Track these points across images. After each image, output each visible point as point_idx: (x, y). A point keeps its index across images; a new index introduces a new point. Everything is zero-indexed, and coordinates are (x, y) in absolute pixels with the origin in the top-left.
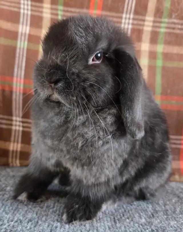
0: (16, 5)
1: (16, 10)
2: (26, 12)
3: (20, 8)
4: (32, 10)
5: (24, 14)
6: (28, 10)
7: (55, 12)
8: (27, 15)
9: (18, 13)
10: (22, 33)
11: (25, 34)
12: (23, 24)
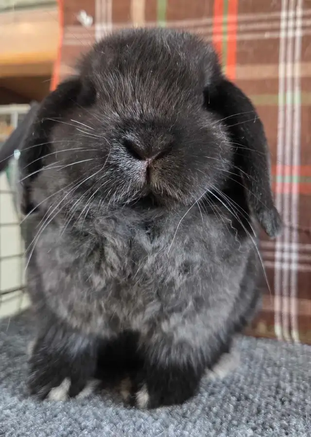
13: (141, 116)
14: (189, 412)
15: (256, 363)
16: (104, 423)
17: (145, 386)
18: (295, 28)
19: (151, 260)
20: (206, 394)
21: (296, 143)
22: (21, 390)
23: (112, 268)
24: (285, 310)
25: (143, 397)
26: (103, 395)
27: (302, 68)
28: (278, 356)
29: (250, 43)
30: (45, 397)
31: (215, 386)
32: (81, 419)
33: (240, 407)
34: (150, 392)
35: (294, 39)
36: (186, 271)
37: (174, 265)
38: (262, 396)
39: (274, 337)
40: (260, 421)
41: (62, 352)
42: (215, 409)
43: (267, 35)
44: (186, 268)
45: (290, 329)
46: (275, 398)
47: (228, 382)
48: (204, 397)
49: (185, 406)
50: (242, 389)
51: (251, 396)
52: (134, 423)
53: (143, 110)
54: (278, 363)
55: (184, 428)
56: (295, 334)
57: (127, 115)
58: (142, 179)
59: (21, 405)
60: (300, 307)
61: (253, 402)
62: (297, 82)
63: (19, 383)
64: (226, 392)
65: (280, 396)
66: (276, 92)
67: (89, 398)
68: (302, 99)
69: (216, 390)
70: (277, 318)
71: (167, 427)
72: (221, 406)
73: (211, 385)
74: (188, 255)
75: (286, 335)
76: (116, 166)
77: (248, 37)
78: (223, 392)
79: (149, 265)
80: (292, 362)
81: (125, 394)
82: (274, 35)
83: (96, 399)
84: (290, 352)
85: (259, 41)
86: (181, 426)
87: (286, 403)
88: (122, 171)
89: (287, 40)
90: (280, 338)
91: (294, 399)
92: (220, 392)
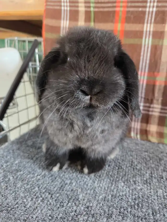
0: (58, 4)
1: (58, 8)
2: (66, 8)
3: (61, 6)
4: (70, 6)
5: (64, 10)
6: (67, 6)
7: (88, 5)
8: (67, 10)
9: (60, 11)
10: (63, 27)
11: (66, 27)
12: (64, 19)
13: (88, 78)
14: (102, 175)
15: (124, 150)
16: (73, 181)
17: (86, 167)
18: (153, 7)
19: (90, 130)
20: (107, 166)
21: (148, 62)
22: (42, 166)
23: (76, 132)
24: (136, 127)
25: (86, 170)
26: (71, 167)
27: (154, 27)
28: (132, 146)
29: (132, 12)
30: (51, 170)
31: (110, 162)
32: (65, 180)
33: (119, 172)
34: (88, 168)
35: (152, 12)
36: (102, 133)
37: (98, 131)
38: (126, 167)
39: (131, 137)
40: (126, 178)
41: (56, 154)
42: (110, 173)
43: (140, 9)
44: (103, 131)
45: (137, 134)
46: (131, 167)
47: (114, 160)
48: (107, 167)
49: (100, 172)
50: (120, 163)
51: (123, 167)
52: (83, 181)
53: (89, 75)
54: (132, 150)
55: (100, 183)
56: (139, 136)
57: (82, 77)
58: (88, 102)
59: (43, 173)
60: (141, 126)
61: (124, 169)
62: (151, 33)
63: (41, 163)
64: (114, 165)
65: (132, 167)
66: (141, 38)
67: (67, 169)
68: (152, 42)
69: (111, 164)
70: (132, 129)
71: (94, 182)
72: (113, 172)
73: (109, 162)
74: (104, 127)
75: (135, 136)
76: (78, 98)
77: (131, 9)
78: (113, 165)
79: (89, 131)
80: (137, 149)
81: (79, 167)
82: (144, 9)
83: (69, 169)
84: (137, 144)
85: (137, 12)
86: (99, 182)
87: (135, 170)
88: (80, 100)
89: (149, 12)
90: (133, 138)
91: (138, 168)
92: (112, 165)
